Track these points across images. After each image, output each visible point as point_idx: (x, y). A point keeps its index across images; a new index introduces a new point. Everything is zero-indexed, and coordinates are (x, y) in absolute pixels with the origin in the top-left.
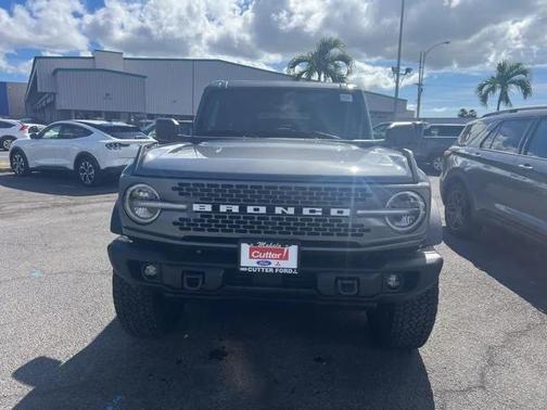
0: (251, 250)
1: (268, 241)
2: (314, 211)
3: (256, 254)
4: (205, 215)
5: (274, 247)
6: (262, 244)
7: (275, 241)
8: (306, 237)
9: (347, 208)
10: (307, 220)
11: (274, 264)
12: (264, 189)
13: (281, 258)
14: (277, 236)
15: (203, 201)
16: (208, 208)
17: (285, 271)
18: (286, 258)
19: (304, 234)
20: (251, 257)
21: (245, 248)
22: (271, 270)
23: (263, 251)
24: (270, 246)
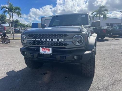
0: (42, 49)
1: (45, 47)
2: (55, 40)
3: (43, 50)
4: (34, 41)
5: (47, 48)
6: (44, 48)
7: (47, 47)
8: (54, 46)
9: (63, 39)
10: (54, 42)
11: (47, 52)
12: (47, 35)
13: (48, 51)
14: (48, 46)
15: (33, 38)
16: (34, 40)
17: (49, 54)
18: (49, 51)
19: (53, 45)
20: (42, 51)
21: (41, 48)
22: (46, 54)
23: (45, 49)
24: (46, 48)
